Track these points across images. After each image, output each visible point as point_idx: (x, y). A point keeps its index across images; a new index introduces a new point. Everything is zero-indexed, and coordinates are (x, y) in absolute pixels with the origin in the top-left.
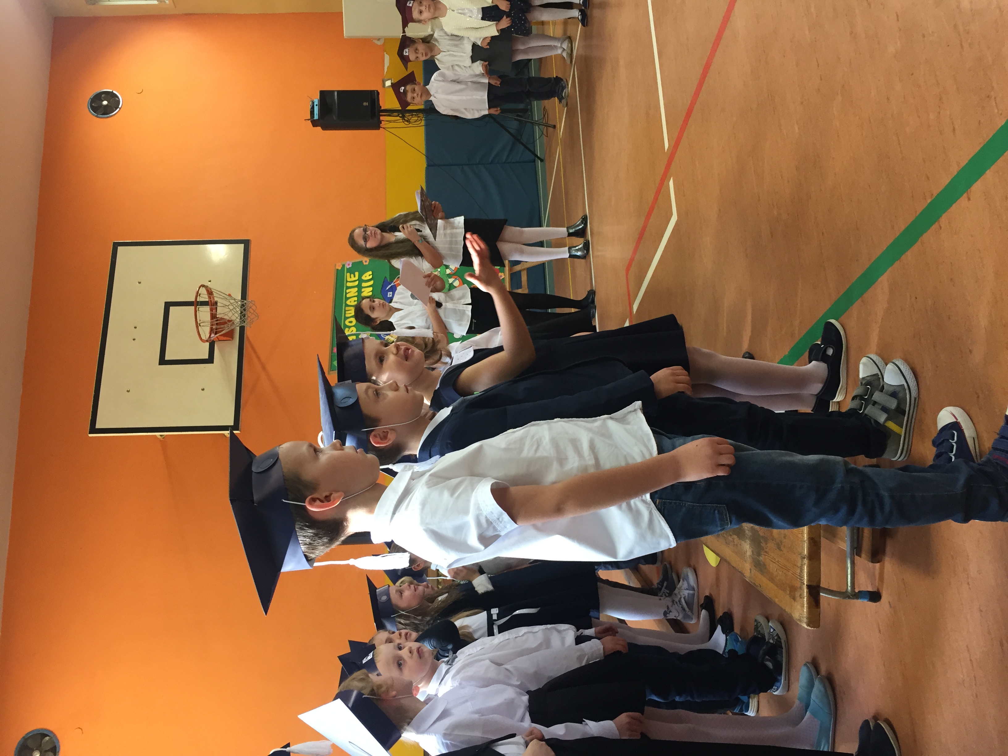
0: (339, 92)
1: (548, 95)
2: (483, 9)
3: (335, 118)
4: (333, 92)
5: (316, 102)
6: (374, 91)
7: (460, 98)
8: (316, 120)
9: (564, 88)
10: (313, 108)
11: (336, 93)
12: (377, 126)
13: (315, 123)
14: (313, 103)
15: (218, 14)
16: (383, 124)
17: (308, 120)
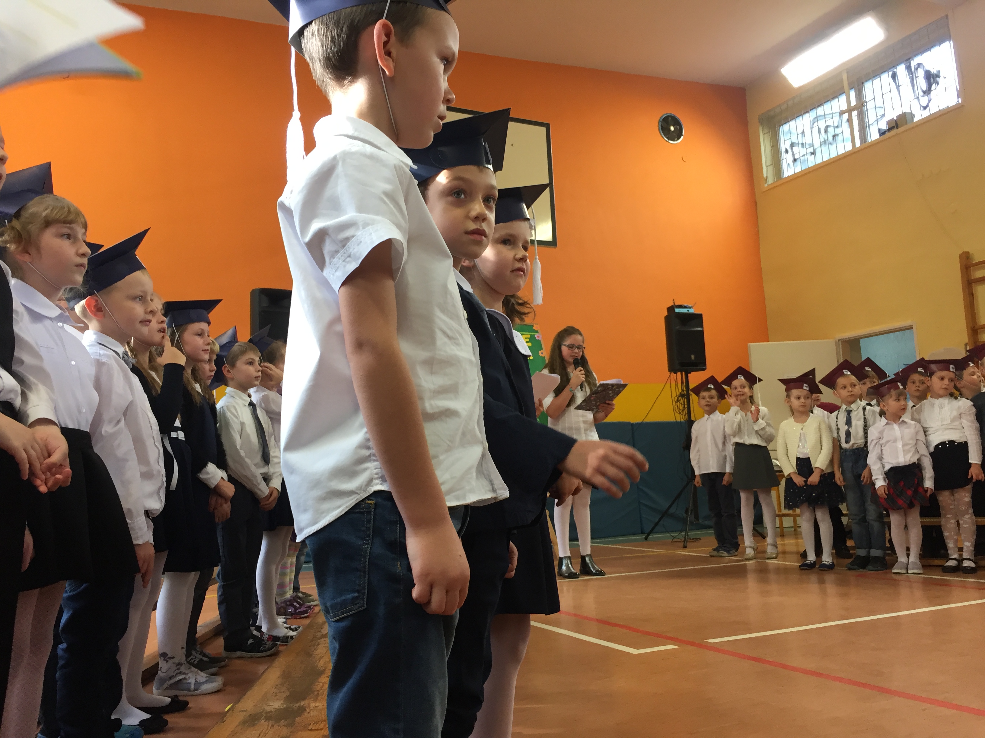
0: (702, 332)
1: (720, 538)
2: (808, 459)
3: (678, 327)
4: (702, 326)
5: (691, 311)
6: (705, 365)
7: (709, 444)
8: (675, 310)
9: (728, 552)
10: (685, 307)
11: (700, 329)
12: (672, 369)
13: (671, 309)
14: (690, 308)
15: (758, 231)
16: (673, 375)
17: (674, 302)
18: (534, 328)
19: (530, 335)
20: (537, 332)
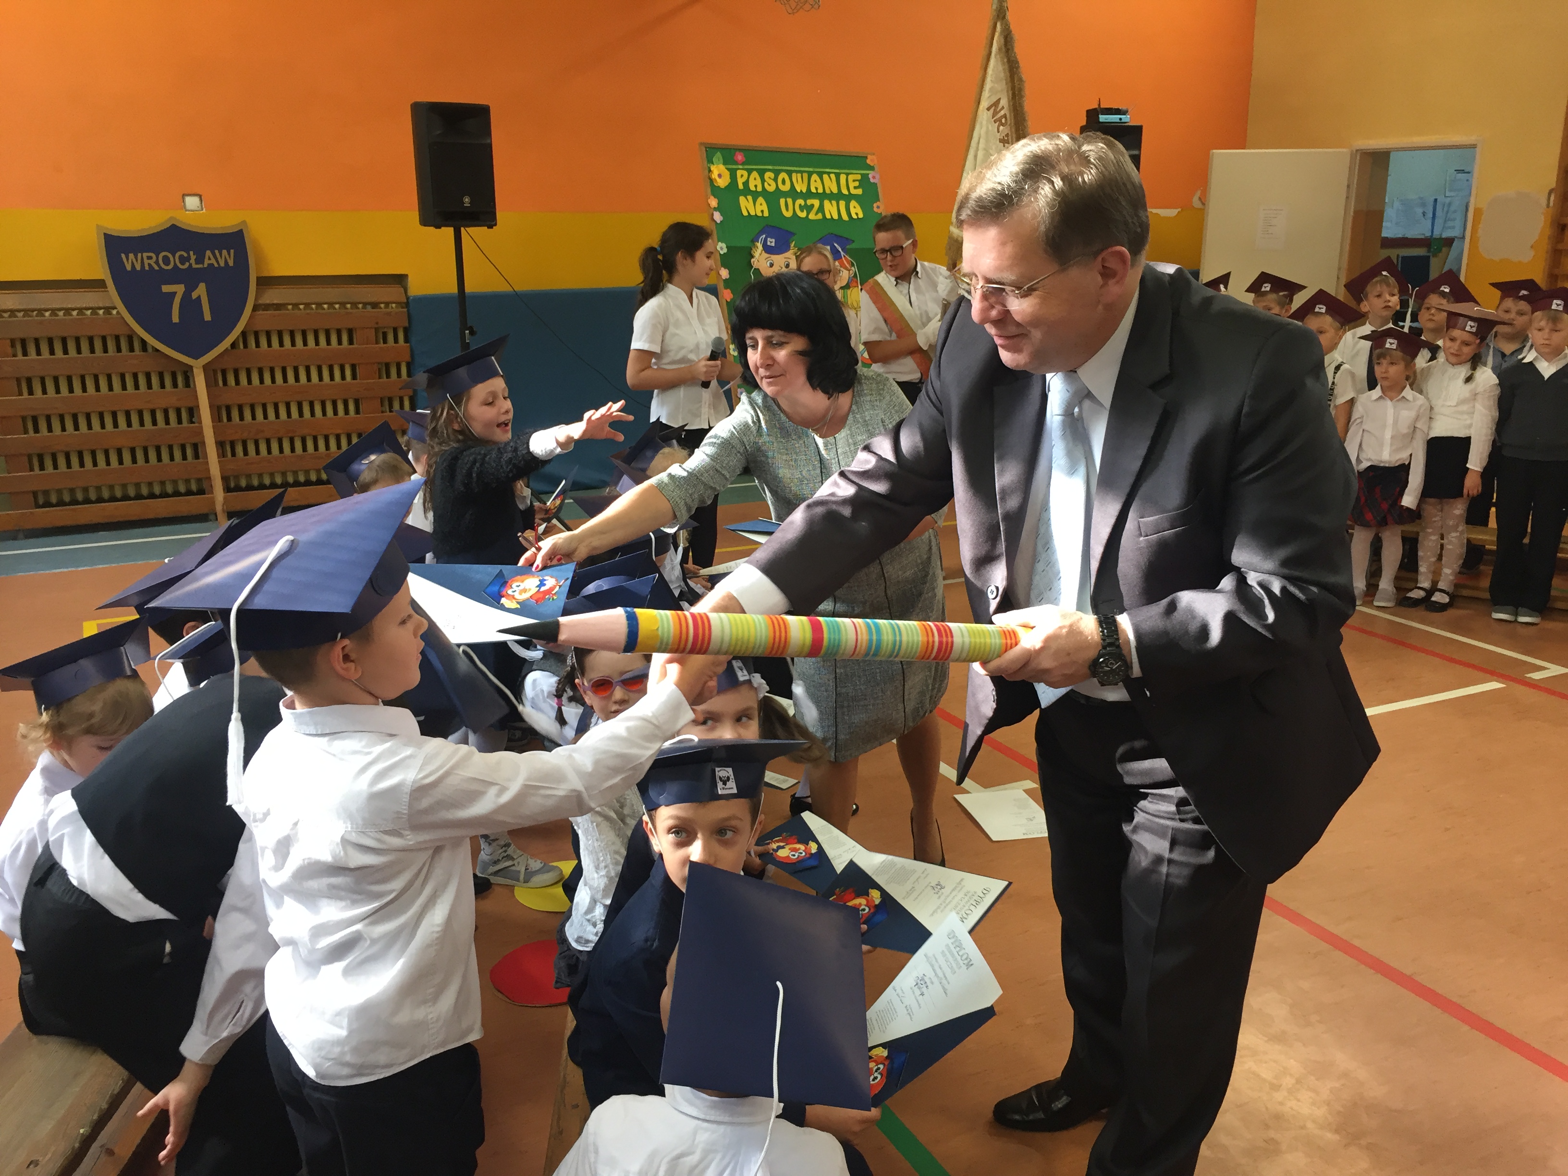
4: (1140, 150)
5: (1125, 118)
8: (1098, 117)
10: (1118, 112)
13: (1092, 116)
14: (1124, 113)
17: (1099, 105)
18: (868, 161)
19: (861, 174)
20: (872, 168)
